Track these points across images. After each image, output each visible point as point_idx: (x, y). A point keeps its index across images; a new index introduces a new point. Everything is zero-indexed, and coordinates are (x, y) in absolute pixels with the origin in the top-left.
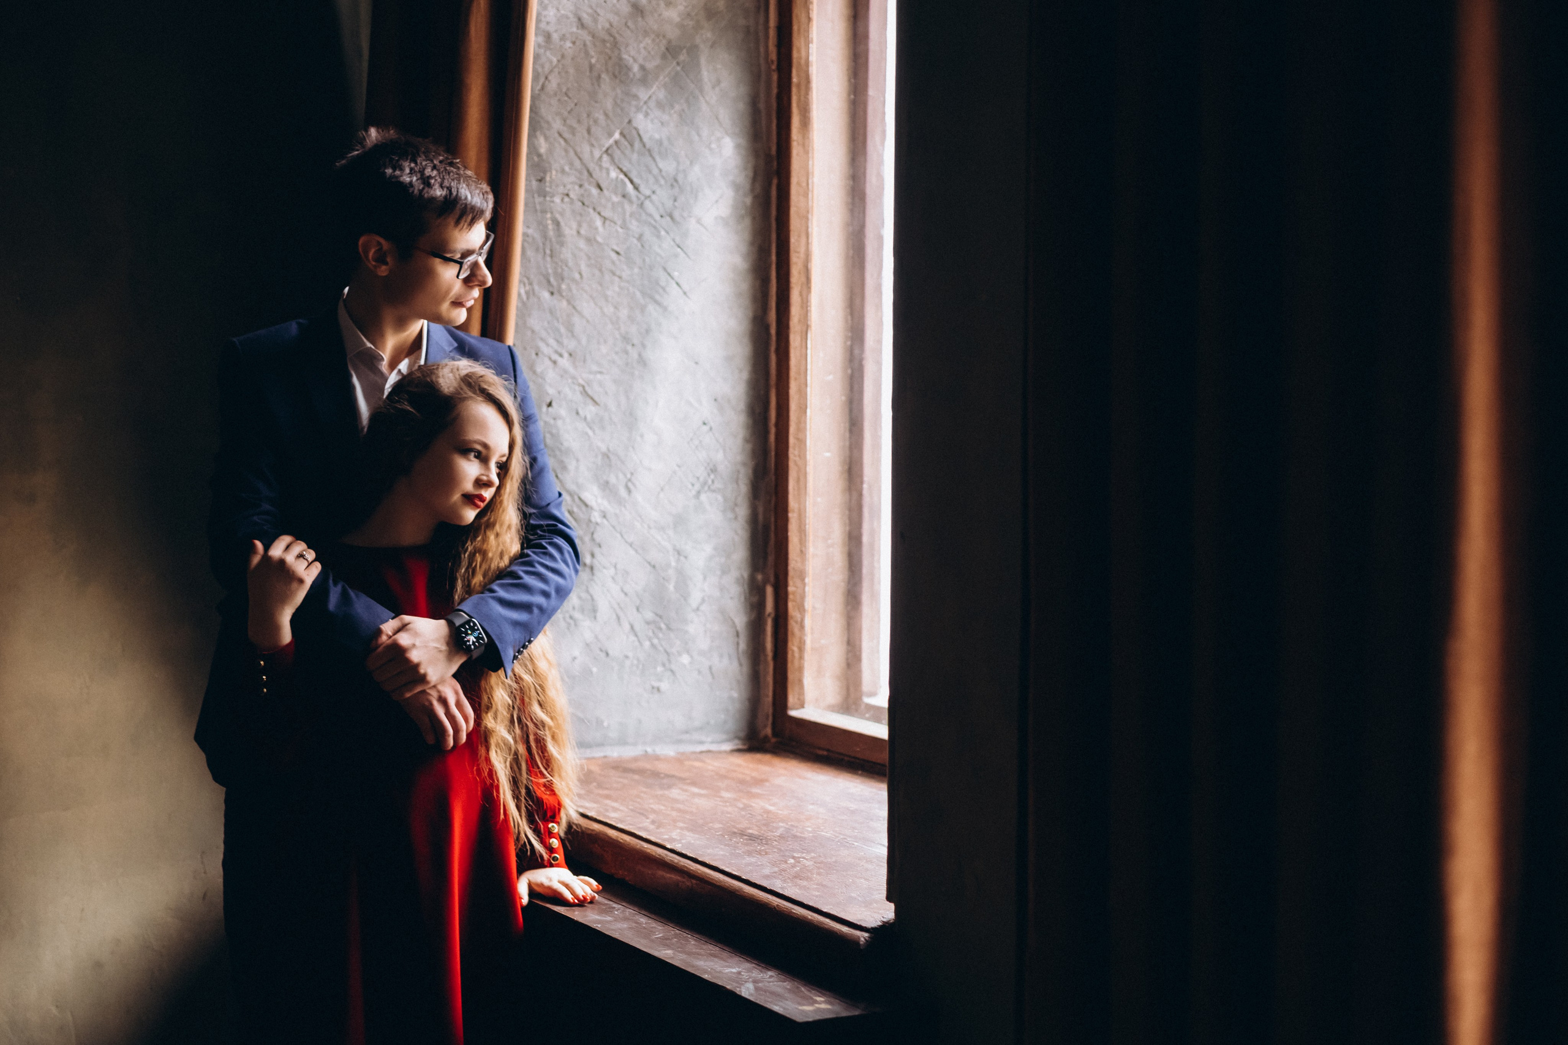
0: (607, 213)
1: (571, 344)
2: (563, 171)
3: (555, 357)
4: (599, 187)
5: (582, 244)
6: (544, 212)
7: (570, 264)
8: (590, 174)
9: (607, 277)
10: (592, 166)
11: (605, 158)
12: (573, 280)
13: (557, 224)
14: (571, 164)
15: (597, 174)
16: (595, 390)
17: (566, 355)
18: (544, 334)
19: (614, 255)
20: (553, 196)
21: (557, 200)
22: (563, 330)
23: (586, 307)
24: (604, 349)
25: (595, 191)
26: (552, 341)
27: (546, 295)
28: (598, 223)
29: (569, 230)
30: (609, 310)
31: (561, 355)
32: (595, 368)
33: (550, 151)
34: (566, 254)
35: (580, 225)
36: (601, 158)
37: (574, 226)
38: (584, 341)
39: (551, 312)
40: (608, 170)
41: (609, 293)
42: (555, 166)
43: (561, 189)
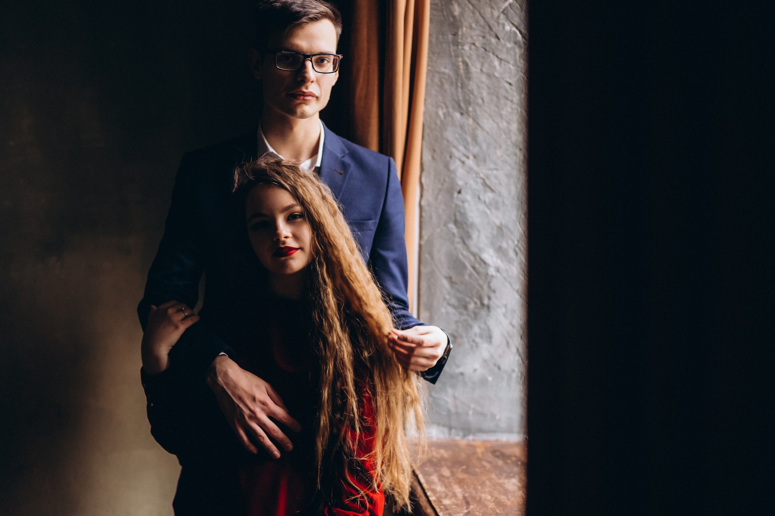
0: (503, 56)
1: (476, 150)
2: (471, 27)
3: (464, 159)
4: (497, 37)
5: (484, 78)
6: (457, 56)
7: (476, 92)
8: (491, 28)
9: (502, 101)
10: (492, 22)
11: (502, 16)
12: (478, 104)
13: (466, 64)
14: (477, 22)
15: (495, 28)
16: (492, 182)
17: (471, 157)
18: (456, 143)
19: (507, 86)
20: (463, 45)
21: (467, 48)
22: (469, 139)
23: (487, 124)
24: (499, 153)
25: (494, 40)
26: (461, 148)
27: (457, 115)
28: (496, 63)
29: (475, 69)
30: (504, 124)
31: (468, 158)
32: (492, 166)
33: (462, 14)
34: (472, 86)
35: (482, 65)
36: (498, 17)
37: (478, 65)
38: (484, 147)
39: (462, 127)
40: (504, 25)
41: (504, 113)
42: (465, 24)
43: (469, 40)
